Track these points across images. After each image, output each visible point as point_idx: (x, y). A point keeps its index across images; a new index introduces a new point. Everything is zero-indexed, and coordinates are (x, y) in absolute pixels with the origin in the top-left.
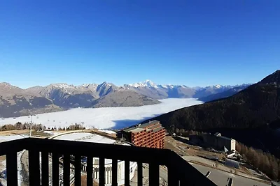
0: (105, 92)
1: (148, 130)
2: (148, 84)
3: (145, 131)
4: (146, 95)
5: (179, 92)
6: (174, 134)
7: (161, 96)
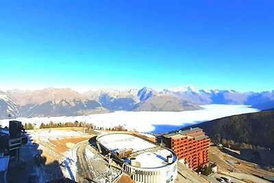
0: (145, 97)
1: (189, 138)
2: (189, 89)
3: (186, 138)
6: (221, 145)
7: (203, 101)
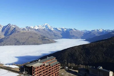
0: (9, 33)
1: (46, 64)
2: (47, 26)
3: (44, 65)
4: (44, 35)
5: (71, 34)
6: (67, 68)
7: (56, 36)
